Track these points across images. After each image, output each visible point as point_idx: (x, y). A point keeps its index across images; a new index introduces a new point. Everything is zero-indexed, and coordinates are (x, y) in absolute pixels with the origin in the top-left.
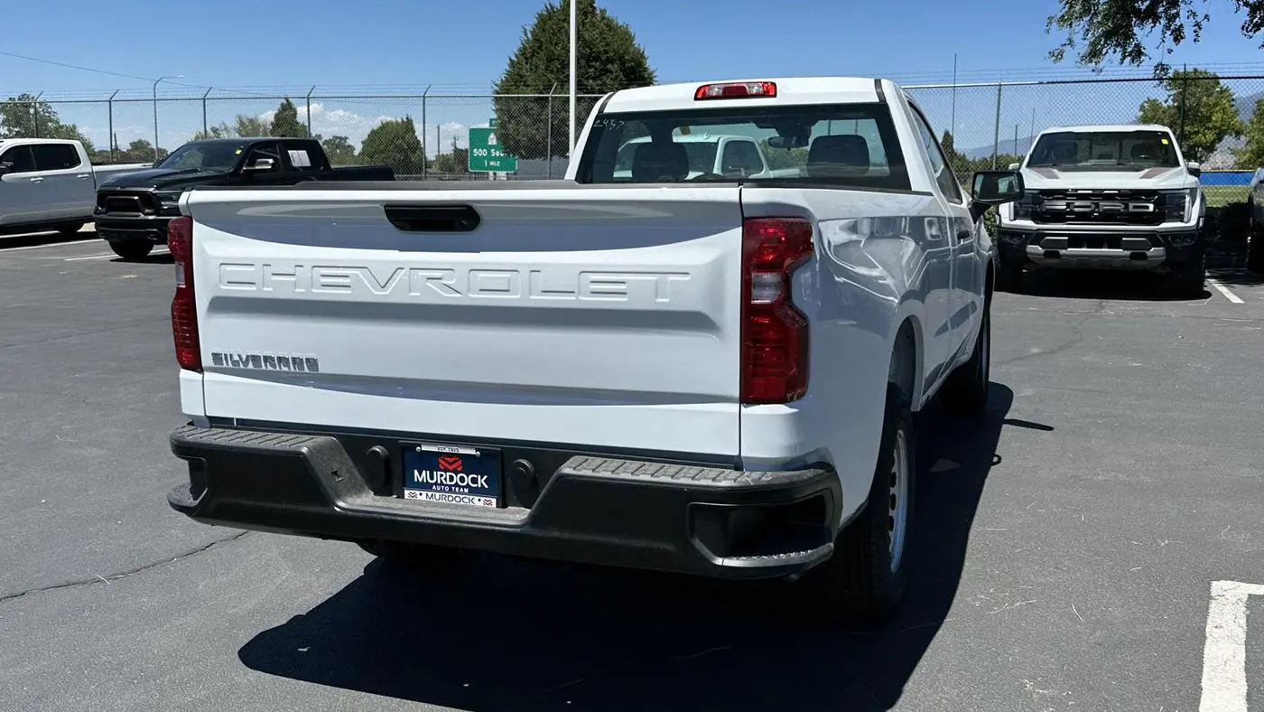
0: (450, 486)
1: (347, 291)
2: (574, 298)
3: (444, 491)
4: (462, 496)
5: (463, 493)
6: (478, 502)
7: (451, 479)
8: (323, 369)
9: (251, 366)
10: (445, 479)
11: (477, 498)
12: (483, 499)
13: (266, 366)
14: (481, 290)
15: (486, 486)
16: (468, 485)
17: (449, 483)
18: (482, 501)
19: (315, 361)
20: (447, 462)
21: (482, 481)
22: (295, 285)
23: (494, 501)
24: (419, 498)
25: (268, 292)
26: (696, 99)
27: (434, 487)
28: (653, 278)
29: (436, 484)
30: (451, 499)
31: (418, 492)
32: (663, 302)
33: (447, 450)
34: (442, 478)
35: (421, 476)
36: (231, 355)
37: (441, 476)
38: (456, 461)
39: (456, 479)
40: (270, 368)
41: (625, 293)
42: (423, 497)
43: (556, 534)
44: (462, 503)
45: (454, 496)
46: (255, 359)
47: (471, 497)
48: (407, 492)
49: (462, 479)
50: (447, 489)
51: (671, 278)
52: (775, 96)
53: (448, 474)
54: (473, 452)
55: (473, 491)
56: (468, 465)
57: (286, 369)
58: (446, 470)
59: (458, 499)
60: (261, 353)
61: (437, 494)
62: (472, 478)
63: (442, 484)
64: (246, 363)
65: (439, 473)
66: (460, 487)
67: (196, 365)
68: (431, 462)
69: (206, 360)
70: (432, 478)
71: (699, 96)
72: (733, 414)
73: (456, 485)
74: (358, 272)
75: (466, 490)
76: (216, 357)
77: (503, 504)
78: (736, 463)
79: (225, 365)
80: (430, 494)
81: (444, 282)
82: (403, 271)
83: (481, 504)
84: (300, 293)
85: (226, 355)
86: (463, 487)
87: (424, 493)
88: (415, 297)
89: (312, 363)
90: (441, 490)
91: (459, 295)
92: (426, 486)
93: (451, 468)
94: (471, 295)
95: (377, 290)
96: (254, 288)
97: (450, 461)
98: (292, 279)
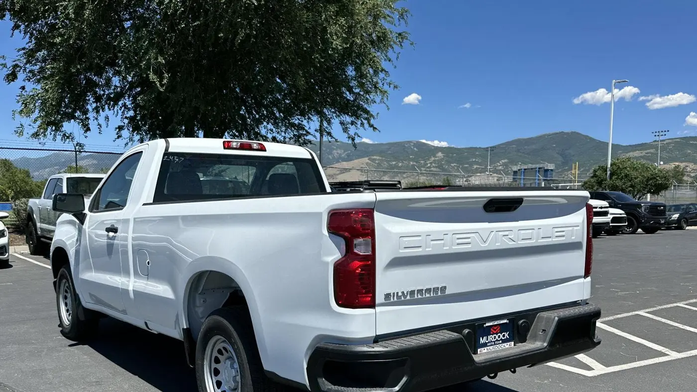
0: (494, 342)
1: (470, 246)
3: (493, 345)
5: (500, 344)
6: (507, 345)
8: (448, 292)
9: (409, 297)
12: (508, 344)
13: (418, 296)
14: (522, 239)
15: (508, 337)
16: (501, 339)
17: (494, 340)
18: (508, 345)
19: (445, 287)
21: (506, 335)
22: (444, 245)
23: (512, 343)
24: (484, 351)
25: (429, 251)
27: (488, 344)
28: (571, 228)
29: (489, 342)
31: (483, 349)
32: (573, 239)
33: (496, 323)
34: (492, 339)
35: (482, 341)
36: (397, 293)
40: (419, 296)
41: (564, 236)
42: (486, 351)
44: (501, 348)
46: (412, 292)
47: (504, 344)
48: (479, 350)
49: (499, 337)
50: (493, 343)
51: (575, 228)
53: (494, 335)
54: (505, 321)
55: (504, 341)
56: (502, 328)
57: (429, 295)
58: (493, 335)
59: (498, 347)
60: (416, 288)
61: (491, 347)
62: (503, 335)
63: (491, 341)
64: (405, 297)
65: (491, 336)
67: (373, 305)
68: (488, 332)
70: (488, 340)
72: (582, 283)
73: (497, 340)
74: (473, 236)
75: (501, 342)
76: (387, 296)
77: (516, 343)
79: (392, 300)
80: (488, 348)
81: (509, 237)
82: (494, 233)
84: (446, 250)
85: (394, 293)
86: (499, 340)
87: (486, 348)
88: (498, 246)
89: (443, 289)
90: (491, 345)
91: (513, 243)
92: (485, 345)
93: (495, 332)
94: (519, 242)
95: (483, 244)
96: (420, 249)
97: (495, 328)
98: (442, 242)
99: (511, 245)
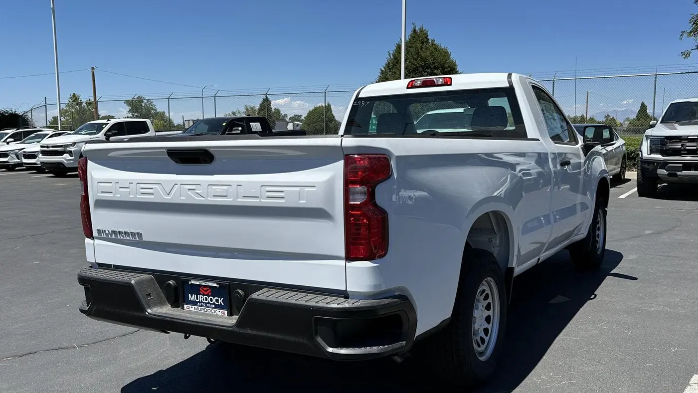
0: (206, 303)
1: (152, 197)
2: (259, 200)
3: (203, 306)
4: (211, 309)
6: (219, 312)
7: (206, 300)
8: (145, 238)
9: (113, 236)
10: (203, 299)
11: (218, 310)
12: (221, 311)
13: (120, 236)
14: (214, 196)
15: (223, 304)
16: (214, 303)
20: (203, 290)
21: (221, 301)
22: (129, 193)
23: (226, 312)
24: (191, 309)
25: (118, 197)
26: (408, 88)
27: (198, 304)
28: (298, 189)
29: (199, 302)
30: (206, 310)
31: (190, 306)
32: (303, 203)
33: (203, 284)
34: (202, 299)
35: (192, 298)
36: (105, 231)
37: (202, 297)
38: (208, 290)
39: (209, 299)
40: (122, 238)
41: (283, 198)
42: (193, 309)
43: (249, 331)
44: (211, 313)
45: (207, 309)
46: (114, 232)
47: (215, 310)
48: (185, 306)
49: (211, 300)
50: (205, 305)
51: (307, 189)
52: (451, 85)
53: (205, 297)
54: (215, 285)
55: (217, 307)
56: (214, 292)
57: (128, 238)
58: (203, 295)
59: (209, 311)
60: (116, 229)
61: (200, 307)
62: (216, 299)
63: (202, 302)
64: (111, 236)
65: (201, 296)
66: (210, 304)
67: (91, 236)
68: (197, 290)
69: (95, 234)
70: (197, 299)
71: (410, 86)
72: (342, 266)
73: (209, 303)
74: (157, 186)
75: (213, 306)
76: (99, 231)
77: (231, 314)
78: (345, 295)
79: (103, 236)
80: (196, 307)
81: (196, 191)
82: (177, 185)
83: (220, 314)
84: (131, 198)
85: (103, 231)
86: (212, 304)
87: (193, 307)
88: (183, 200)
89: (140, 235)
90: (201, 306)
91: (203, 199)
92: (194, 303)
93: (206, 293)
94: (209, 199)
95: (166, 196)
96: (111, 195)
97: (206, 289)
98: (128, 190)
99: (199, 200)
